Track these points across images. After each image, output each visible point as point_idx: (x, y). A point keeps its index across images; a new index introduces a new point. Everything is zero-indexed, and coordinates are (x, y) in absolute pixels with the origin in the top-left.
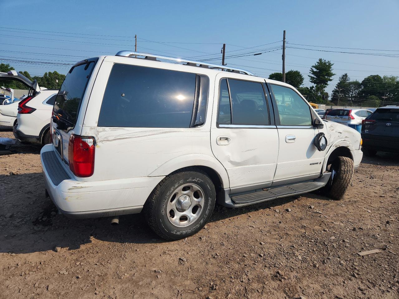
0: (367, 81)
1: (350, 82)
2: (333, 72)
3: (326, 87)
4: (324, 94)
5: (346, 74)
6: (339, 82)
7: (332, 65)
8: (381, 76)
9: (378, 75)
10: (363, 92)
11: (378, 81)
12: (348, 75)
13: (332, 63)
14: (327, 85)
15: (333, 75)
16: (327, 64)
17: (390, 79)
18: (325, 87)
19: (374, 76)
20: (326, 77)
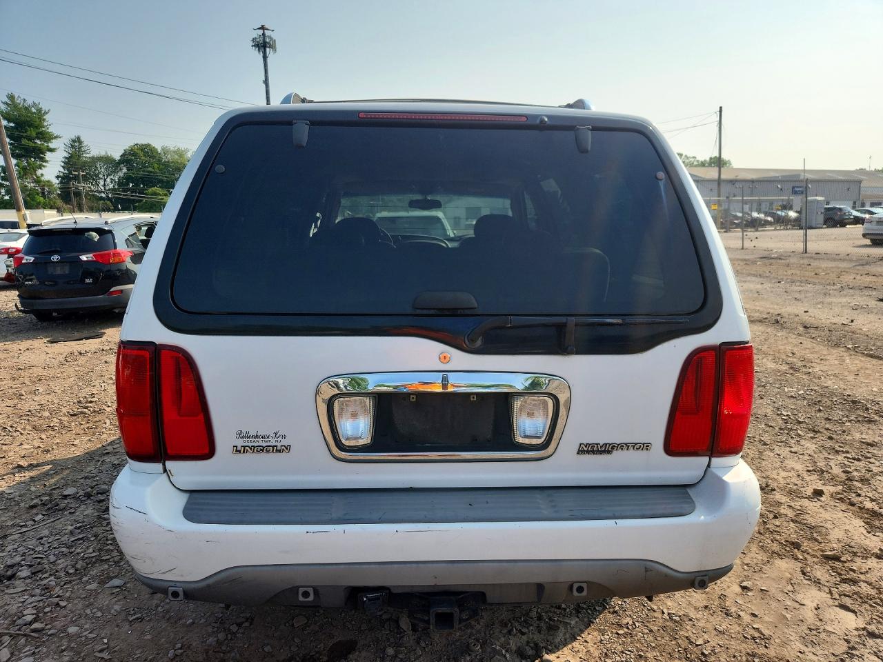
0: (130, 158)
1: (93, 157)
2: (52, 130)
3: (44, 166)
4: (43, 183)
5: (78, 138)
6: (67, 155)
7: (46, 113)
8: (156, 147)
9: (149, 145)
10: (128, 179)
11: (153, 157)
12: (82, 139)
13: (44, 107)
14: (46, 161)
15: (56, 137)
16: (34, 110)
17: (175, 152)
18: (40, 167)
19: (143, 145)
20: (38, 142)
